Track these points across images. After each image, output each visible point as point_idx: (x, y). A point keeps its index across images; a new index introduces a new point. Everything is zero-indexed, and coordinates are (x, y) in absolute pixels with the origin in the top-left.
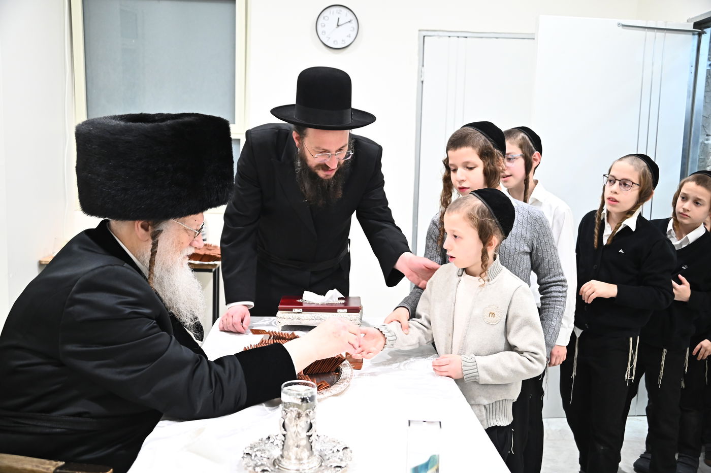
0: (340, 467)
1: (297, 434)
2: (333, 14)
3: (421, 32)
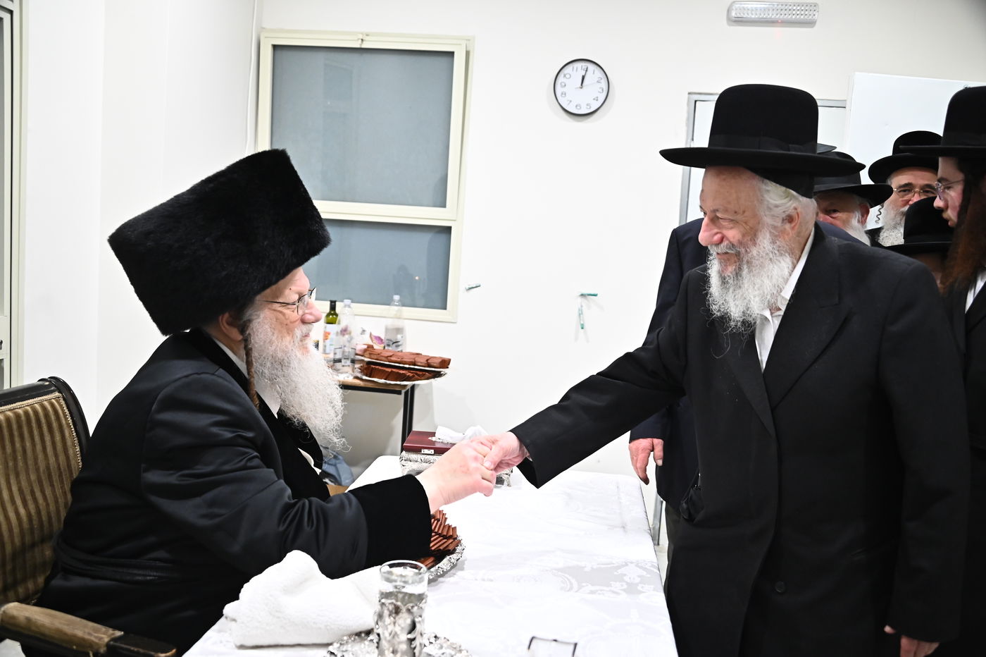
1: (395, 635)
2: (577, 71)
3: (691, 96)
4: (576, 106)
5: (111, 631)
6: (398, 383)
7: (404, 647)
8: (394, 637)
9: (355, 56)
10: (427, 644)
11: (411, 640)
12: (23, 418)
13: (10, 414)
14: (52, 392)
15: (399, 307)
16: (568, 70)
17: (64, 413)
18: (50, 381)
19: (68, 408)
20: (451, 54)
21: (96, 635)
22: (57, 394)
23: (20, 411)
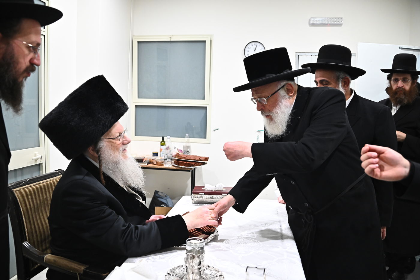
2: (252, 45)
3: (297, 53)
7: (197, 271)
8: (192, 267)
9: (169, 44)
10: (205, 269)
11: (199, 268)
12: (49, 185)
13: (44, 183)
14: (59, 175)
15: (188, 138)
16: (249, 46)
18: (59, 171)
20: (205, 42)
21: (79, 267)
23: (48, 182)
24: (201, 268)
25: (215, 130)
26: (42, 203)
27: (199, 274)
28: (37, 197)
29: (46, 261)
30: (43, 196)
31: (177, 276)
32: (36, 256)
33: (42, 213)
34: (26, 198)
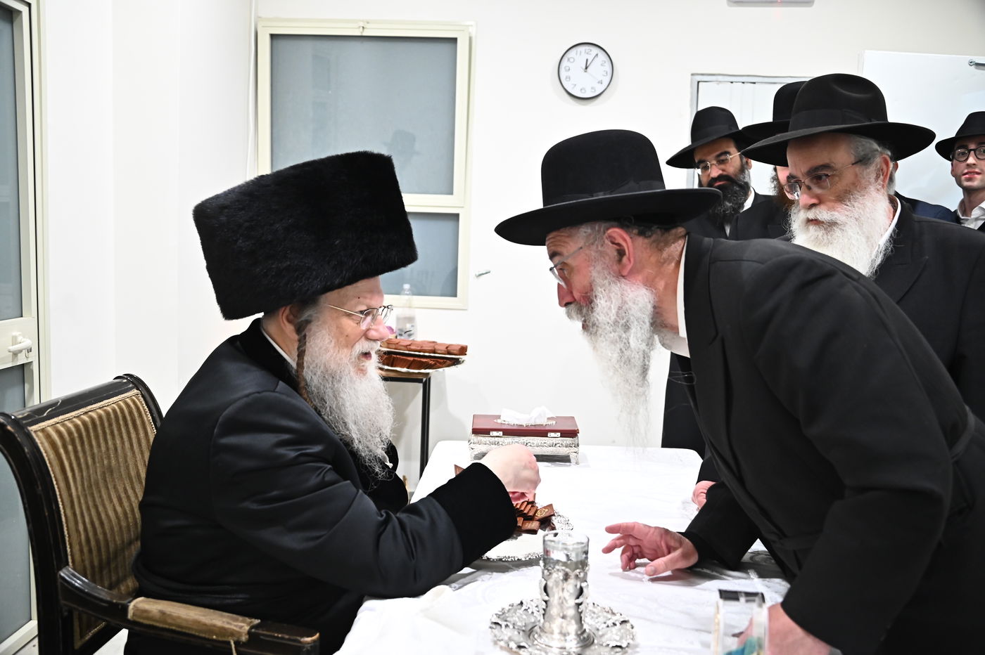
0: (620, 647)
2: (580, 55)
3: (694, 77)
4: (581, 90)
5: (248, 620)
6: (423, 371)
7: (572, 612)
9: (357, 44)
11: (579, 605)
12: (112, 416)
13: (100, 411)
14: (130, 389)
16: (572, 53)
17: (144, 410)
18: (127, 379)
19: (147, 404)
20: (454, 40)
21: (235, 624)
22: (135, 391)
23: (109, 409)
24: (581, 604)
25: (480, 275)
26: (98, 465)
27: (578, 618)
28: (87, 447)
29: (134, 615)
30: (99, 446)
31: (516, 627)
32: (104, 604)
33: (100, 492)
34: (62, 451)
